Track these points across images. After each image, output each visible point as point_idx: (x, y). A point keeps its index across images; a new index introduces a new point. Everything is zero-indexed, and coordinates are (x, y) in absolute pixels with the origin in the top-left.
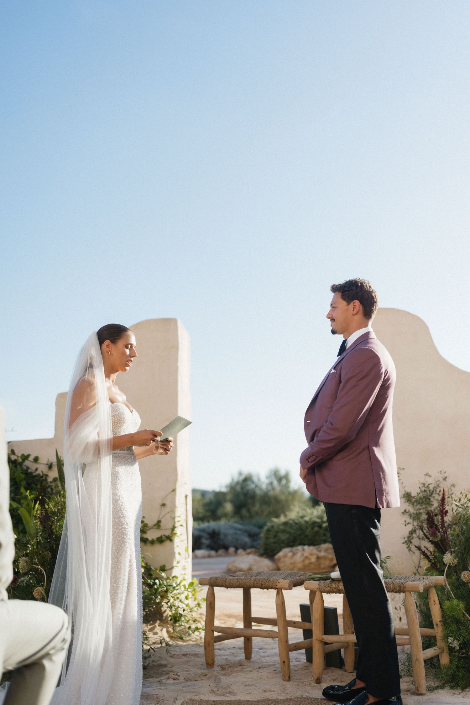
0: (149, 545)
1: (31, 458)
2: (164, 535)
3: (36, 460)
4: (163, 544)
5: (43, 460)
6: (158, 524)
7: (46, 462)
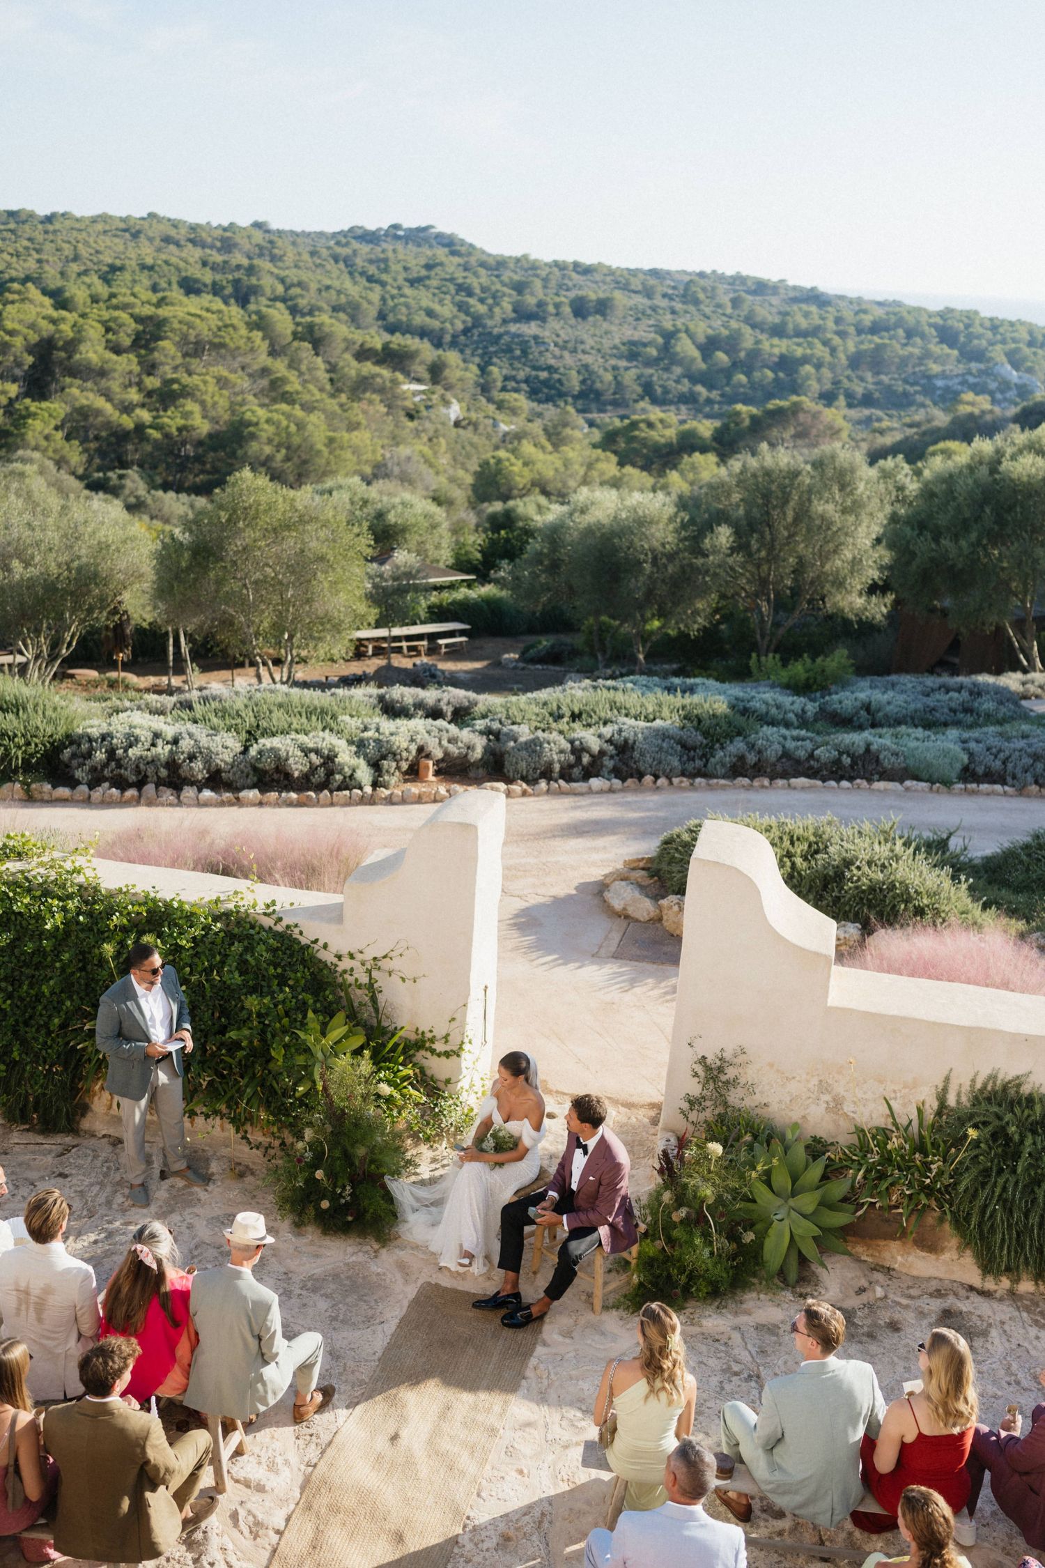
0: (436, 1057)
1: (321, 943)
2: (451, 1050)
3: (325, 946)
4: (450, 1058)
5: (333, 948)
6: (446, 1038)
7: (335, 953)
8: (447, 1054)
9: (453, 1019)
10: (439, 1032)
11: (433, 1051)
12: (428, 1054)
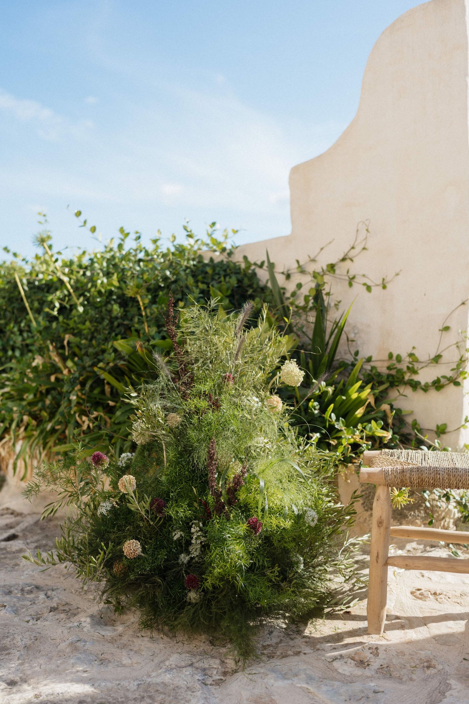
0: (420, 392)
2: (444, 377)
4: (444, 390)
6: (437, 359)
7: (282, 271)
8: (438, 385)
9: (447, 329)
10: (423, 354)
11: (415, 385)
12: (408, 391)
